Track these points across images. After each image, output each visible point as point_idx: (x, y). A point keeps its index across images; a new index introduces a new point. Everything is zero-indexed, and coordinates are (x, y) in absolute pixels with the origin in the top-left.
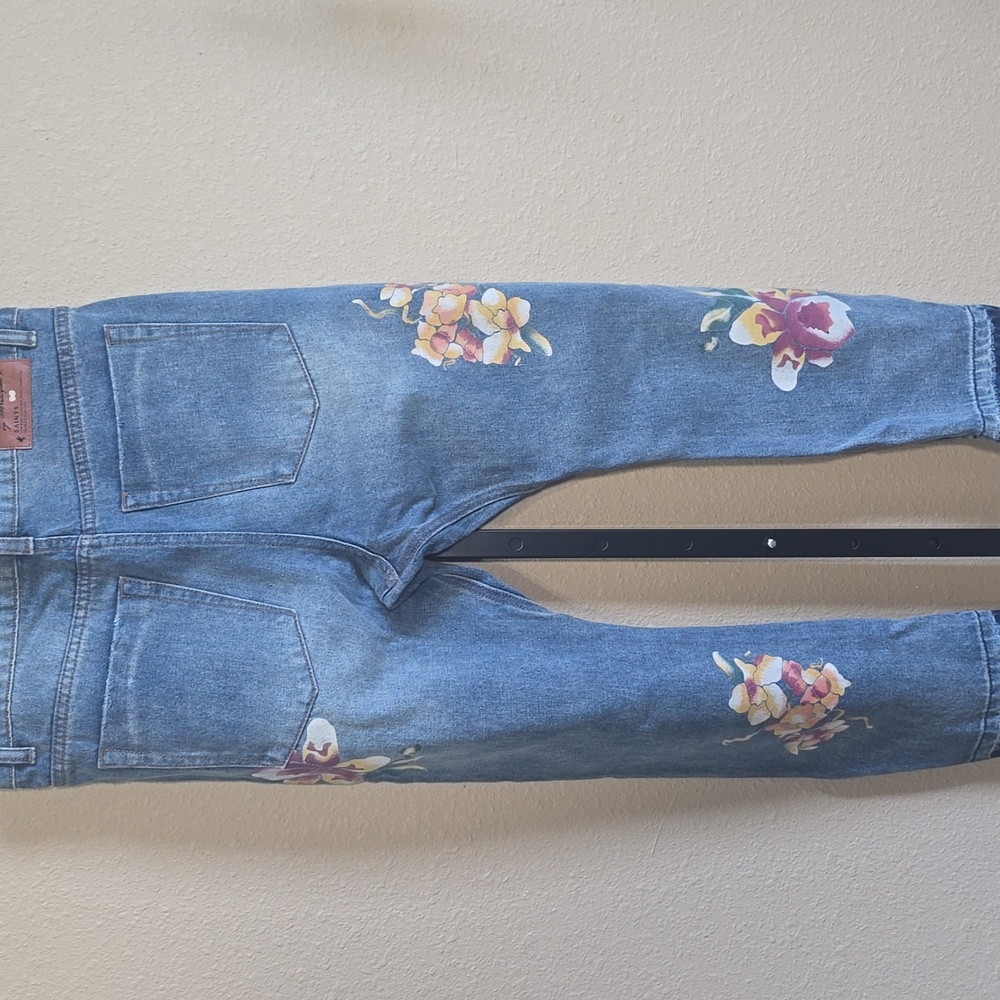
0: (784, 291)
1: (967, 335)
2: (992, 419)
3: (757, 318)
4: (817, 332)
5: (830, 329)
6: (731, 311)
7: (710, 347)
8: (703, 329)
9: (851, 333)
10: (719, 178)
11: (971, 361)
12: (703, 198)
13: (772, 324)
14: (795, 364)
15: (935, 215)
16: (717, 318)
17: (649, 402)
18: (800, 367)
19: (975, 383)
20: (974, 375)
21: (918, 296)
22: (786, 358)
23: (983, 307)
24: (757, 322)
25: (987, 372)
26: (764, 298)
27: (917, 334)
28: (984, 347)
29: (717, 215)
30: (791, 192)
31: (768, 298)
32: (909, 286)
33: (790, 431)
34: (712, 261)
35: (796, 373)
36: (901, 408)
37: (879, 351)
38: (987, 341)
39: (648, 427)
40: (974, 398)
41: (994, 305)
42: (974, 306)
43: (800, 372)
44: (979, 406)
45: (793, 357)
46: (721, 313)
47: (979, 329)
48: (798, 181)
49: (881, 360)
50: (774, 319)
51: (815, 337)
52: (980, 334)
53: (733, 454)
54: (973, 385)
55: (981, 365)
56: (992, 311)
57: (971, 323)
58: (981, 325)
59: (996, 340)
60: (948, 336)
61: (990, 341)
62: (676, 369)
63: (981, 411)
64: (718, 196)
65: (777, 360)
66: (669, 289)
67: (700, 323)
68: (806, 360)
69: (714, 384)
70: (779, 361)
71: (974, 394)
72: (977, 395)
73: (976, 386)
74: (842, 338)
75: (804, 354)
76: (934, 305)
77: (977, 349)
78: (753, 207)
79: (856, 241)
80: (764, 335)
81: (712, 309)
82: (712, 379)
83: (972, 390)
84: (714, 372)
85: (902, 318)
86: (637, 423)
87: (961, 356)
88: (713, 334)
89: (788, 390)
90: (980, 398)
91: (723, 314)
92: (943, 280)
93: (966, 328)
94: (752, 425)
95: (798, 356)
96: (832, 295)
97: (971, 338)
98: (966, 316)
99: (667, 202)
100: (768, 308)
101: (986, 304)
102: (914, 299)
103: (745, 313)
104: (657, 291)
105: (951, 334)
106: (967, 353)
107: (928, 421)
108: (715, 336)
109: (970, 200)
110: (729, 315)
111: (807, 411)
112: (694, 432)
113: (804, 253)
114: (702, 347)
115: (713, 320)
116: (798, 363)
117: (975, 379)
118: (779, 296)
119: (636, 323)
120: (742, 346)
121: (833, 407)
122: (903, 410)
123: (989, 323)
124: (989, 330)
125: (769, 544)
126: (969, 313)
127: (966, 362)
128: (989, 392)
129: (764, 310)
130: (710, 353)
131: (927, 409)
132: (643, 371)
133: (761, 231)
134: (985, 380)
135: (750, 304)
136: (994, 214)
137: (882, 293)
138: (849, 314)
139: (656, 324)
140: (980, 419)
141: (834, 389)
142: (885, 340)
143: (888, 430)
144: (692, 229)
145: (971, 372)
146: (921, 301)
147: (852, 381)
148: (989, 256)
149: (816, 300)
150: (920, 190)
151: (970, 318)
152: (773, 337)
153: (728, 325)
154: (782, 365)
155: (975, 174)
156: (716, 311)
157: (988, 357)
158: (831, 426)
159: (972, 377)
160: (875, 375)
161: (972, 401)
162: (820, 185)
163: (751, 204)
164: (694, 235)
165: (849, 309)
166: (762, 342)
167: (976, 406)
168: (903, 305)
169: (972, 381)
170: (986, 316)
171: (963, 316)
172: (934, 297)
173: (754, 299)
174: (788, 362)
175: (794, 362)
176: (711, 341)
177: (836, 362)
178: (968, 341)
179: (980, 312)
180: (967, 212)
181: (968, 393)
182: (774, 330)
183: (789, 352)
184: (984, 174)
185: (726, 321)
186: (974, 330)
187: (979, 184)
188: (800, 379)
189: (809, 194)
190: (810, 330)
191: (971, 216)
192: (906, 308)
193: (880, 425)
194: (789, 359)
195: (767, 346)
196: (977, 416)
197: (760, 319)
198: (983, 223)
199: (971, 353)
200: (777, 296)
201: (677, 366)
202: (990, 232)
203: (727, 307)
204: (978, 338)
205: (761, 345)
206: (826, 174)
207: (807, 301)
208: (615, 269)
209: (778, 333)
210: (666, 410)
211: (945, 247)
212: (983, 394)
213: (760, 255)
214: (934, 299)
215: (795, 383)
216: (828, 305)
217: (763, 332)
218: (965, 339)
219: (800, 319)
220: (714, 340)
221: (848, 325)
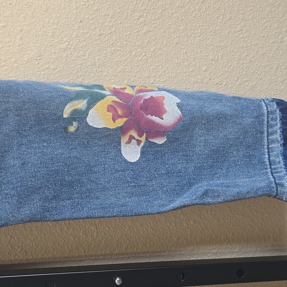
0: (133, 87)
1: (263, 120)
2: (282, 185)
3: (108, 108)
4: (154, 118)
5: (164, 116)
6: (88, 102)
7: (72, 129)
8: (65, 116)
9: (180, 120)
10: (87, 4)
11: (266, 139)
12: (75, 18)
13: (120, 112)
14: (139, 142)
15: (241, 36)
16: (76, 107)
17: (17, 174)
18: (142, 144)
19: (269, 155)
20: (268, 149)
21: (229, 91)
22: (131, 138)
23: (274, 100)
24: (108, 111)
25: (277, 147)
26: (116, 92)
27: (228, 120)
28: (275, 128)
29: (85, 31)
30: (141, 16)
31: (119, 92)
32: (223, 85)
33: (133, 194)
34: (82, 64)
35: (139, 149)
36: (216, 174)
37: (200, 131)
38: (277, 124)
39: (14, 196)
40: (268, 167)
41: (280, 98)
42: (268, 99)
43: (143, 147)
44: (272, 173)
45: (137, 137)
46: (80, 103)
47: (271, 116)
48: (146, 9)
49: (202, 138)
50: (121, 108)
51: (153, 123)
52: (272, 119)
53: (85, 215)
54: (267, 156)
55: (273, 141)
56: (280, 103)
57: (266, 111)
58: (272, 113)
59: (283, 123)
60: (249, 121)
61: (279, 124)
62: (44, 146)
63: (274, 178)
64: (87, 17)
65: (124, 139)
66: (39, 84)
67: (63, 111)
68: (147, 139)
69: (75, 157)
70: (127, 140)
71: (268, 163)
72: (270, 164)
73: (269, 157)
74: (172, 122)
75: (145, 134)
76: (239, 98)
77: (269, 130)
78: (112, 26)
79: (186, 53)
80: (114, 120)
81: (72, 100)
82: (74, 153)
83: (267, 160)
84: (76, 148)
85: (218, 108)
86: (6, 192)
87: (259, 135)
88: (74, 119)
89: (133, 161)
90: (273, 167)
91: (81, 104)
92: (246, 81)
93: (262, 115)
94: (104, 189)
95: (141, 136)
96: (168, 91)
97: (265, 122)
98: (262, 106)
99: (47, 20)
100: (117, 100)
101: (274, 97)
102: (226, 94)
103: (99, 104)
104: (29, 85)
105: (252, 120)
106: (262, 133)
107: (236, 186)
108: (75, 121)
109: (264, 27)
110: (86, 105)
111: (147, 177)
112: (55, 198)
113: (150, 60)
114: (66, 129)
115: (73, 108)
116: (141, 141)
117: (268, 152)
118: (129, 91)
119: (10, 110)
120: (97, 129)
121: (166, 174)
122: (218, 175)
123: (278, 112)
124: (278, 117)
125: (116, 281)
126: (264, 104)
127: (262, 140)
128: (279, 162)
129: (114, 102)
130: (72, 134)
131: (235, 175)
132: (15, 148)
133: (119, 44)
134: (275, 153)
135: (103, 97)
136: (280, 37)
137: (204, 89)
138: (179, 105)
139: (26, 112)
140: (274, 185)
141: (168, 160)
142: (205, 124)
143: (206, 193)
144: (66, 41)
145: (266, 147)
146: (231, 95)
147: (181, 154)
148: (276, 65)
149: (154, 94)
150: (230, 19)
151: (265, 108)
152: (120, 122)
153: (86, 113)
154: (129, 142)
155: (267, 10)
156: (75, 102)
157: (278, 136)
158: (165, 189)
159: (266, 150)
160: (198, 149)
161: (267, 169)
162: (161, 12)
163: (111, 24)
164: (68, 45)
165: (179, 101)
166: (112, 126)
167: (270, 173)
168: (218, 98)
169: (266, 154)
170: (275, 106)
171: (260, 107)
172: (240, 93)
173: (107, 93)
174: (133, 140)
175: (137, 140)
176: (72, 125)
177: (169, 141)
178: (263, 124)
179: (271, 103)
180: (262, 35)
181: (264, 162)
182: (121, 117)
183: (134, 133)
184: (273, 9)
185: (83, 110)
186: (268, 116)
187: (270, 16)
188: (142, 153)
189: (153, 19)
190: (149, 117)
191: (264, 38)
192: (221, 101)
193: (200, 187)
194: (134, 138)
195: (117, 129)
196: (271, 182)
197: (111, 108)
198: (273, 43)
199: (266, 134)
200: (126, 91)
201: (45, 144)
202: (278, 49)
203: (84, 99)
204: (271, 122)
205: (112, 128)
206: (166, 5)
207: (148, 95)
208: (5, 68)
209: (125, 119)
210: (31, 181)
211: (248, 58)
212: (275, 163)
213: (118, 61)
214: (239, 94)
215: (139, 156)
216: (163, 98)
217: (113, 118)
218: (261, 123)
219: (141, 109)
220: (75, 124)
221: (178, 113)
